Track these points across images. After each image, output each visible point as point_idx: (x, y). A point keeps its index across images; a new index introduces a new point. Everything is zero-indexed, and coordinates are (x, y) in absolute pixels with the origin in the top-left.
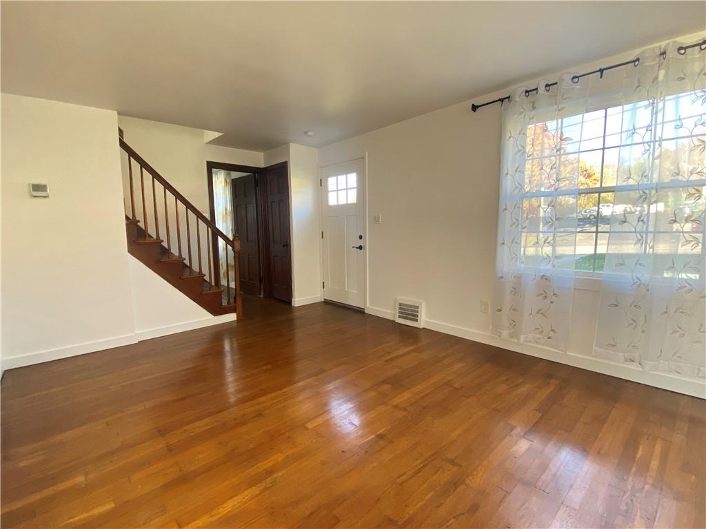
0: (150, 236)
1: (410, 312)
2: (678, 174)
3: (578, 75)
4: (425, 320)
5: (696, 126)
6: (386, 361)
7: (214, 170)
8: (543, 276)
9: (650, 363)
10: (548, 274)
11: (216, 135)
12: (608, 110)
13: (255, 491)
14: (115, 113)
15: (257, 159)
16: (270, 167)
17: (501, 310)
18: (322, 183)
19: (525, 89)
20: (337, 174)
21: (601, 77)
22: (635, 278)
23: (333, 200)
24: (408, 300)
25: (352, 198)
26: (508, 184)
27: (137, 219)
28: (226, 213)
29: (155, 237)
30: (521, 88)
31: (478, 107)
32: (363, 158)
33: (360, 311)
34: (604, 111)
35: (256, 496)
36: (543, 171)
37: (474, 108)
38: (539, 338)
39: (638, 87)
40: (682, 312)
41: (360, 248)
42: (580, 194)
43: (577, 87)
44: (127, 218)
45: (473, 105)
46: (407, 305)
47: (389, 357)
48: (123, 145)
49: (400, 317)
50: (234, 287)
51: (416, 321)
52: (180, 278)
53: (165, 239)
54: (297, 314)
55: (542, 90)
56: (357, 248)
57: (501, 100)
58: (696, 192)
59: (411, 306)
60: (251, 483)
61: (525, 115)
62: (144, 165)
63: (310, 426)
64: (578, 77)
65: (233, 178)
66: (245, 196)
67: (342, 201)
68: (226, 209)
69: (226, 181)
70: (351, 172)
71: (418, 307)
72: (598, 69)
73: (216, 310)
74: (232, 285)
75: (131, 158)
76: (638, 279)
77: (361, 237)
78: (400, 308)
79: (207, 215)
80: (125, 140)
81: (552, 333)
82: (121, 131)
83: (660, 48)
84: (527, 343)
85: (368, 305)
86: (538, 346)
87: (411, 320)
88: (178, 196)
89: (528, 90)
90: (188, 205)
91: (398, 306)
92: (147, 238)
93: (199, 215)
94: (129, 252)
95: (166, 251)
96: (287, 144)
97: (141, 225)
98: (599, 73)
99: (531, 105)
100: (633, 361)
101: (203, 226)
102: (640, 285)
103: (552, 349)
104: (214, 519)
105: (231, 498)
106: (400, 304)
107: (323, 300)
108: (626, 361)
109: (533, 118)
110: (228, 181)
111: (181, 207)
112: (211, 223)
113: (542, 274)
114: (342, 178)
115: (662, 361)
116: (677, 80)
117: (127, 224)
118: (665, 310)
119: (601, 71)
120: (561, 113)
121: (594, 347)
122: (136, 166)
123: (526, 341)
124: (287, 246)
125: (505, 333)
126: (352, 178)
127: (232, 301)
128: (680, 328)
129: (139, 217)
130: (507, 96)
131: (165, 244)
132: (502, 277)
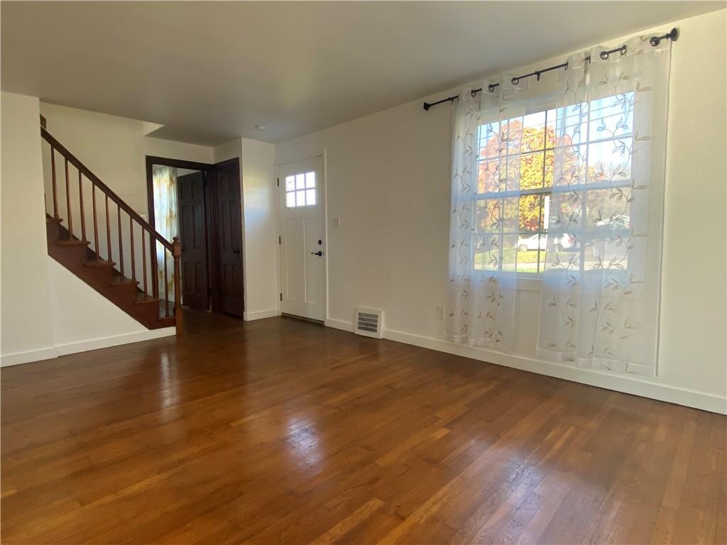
0: (75, 238)
1: (368, 322)
2: (602, 175)
3: (518, 77)
4: (384, 330)
5: (617, 128)
6: (332, 369)
7: (155, 166)
8: (491, 278)
9: (582, 359)
10: (495, 277)
11: (156, 127)
12: (548, 111)
13: (164, 476)
14: (37, 100)
15: (207, 155)
16: (220, 163)
17: (452, 315)
18: (279, 184)
19: (471, 89)
20: (295, 173)
21: (538, 79)
22: (570, 277)
23: (290, 203)
24: (368, 309)
25: (311, 199)
26: (458, 185)
27: (60, 218)
28: (171, 216)
29: (80, 239)
30: (467, 88)
31: (429, 105)
32: (322, 155)
33: (320, 324)
34: (544, 112)
35: (164, 480)
36: (488, 172)
37: (427, 106)
38: (489, 342)
39: (567, 90)
40: (610, 309)
41: (320, 254)
42: (521, 195)
43: (517, 88)
44: (48, 216)
45: (425, 104)
46: (366, 315)
47: (336, 365)
48: (45, 134)
49: (360, 328)
50: (174, 301)
51: (375, 331)
52: (110, 285)
53: (92, 241)
54: (248, 328)
55: (485, 91)
56: (316, 254)
57: (452, 99)
58: (619, 192)
59: (370, 315)
60: (161, 470)
61: (472, 116)
62: (69, 157)
63: (233, 424)
64: (518, 79)
65: (179, 176)
66: (193, 196)
67: (301, 203)
68: (171, 211)
69: (171, 179)
70: (310, 170)
71: (377, 316)
72: (534, 72)
73: (152, 323)
74: (172, 298)
75: (55, 150)
76: (574, 278)
77: (320, 242)
78: (360, 319)
79: (145, 217)
80: (47, 130)
81: (499, 335)
82: (43, 120)
83: (585, 53)
84: (476, 348)
85: (328, 318)
86: (488, 351)
87: (371, 330)
88: (109, 193)
89: (475, 89)
90: (121, 204)
91: (357, 316)
92: (71, 239)
93: (134, 215)
94: (49, 254)
95: (93, 256)
96: (239, 138)
97: (65, 224)
98: (536, 76)
99: (477, 105)
100: (572, 361)
101: (137, 227)
102: (574, 284)
103: (502, 354)
104: (118, 497)
105: (139, 482)
106: (359, 314)
107: (280, 314)
108: (565, 360)
109: (479, 118)
110: (174, 179)
111: (113, 205)
112: (149, 226)
113: (490, 276)
114: (300, 177)
115: (594, 358)
116: (600, 84)
117: (47, 223)
118: (594, 307)
119: (538, 73)
120: (503, 114)
121: (537, 348)
122: (60, 158)
123: (476, 346)
124: (238, 252)
125: (457, 338)
126: (311, 177)
127: (171, 313)
128: (609, 325)
129: (63, 214)
130: (456, 95)
131: (92, 247)
132: (453, 280)
